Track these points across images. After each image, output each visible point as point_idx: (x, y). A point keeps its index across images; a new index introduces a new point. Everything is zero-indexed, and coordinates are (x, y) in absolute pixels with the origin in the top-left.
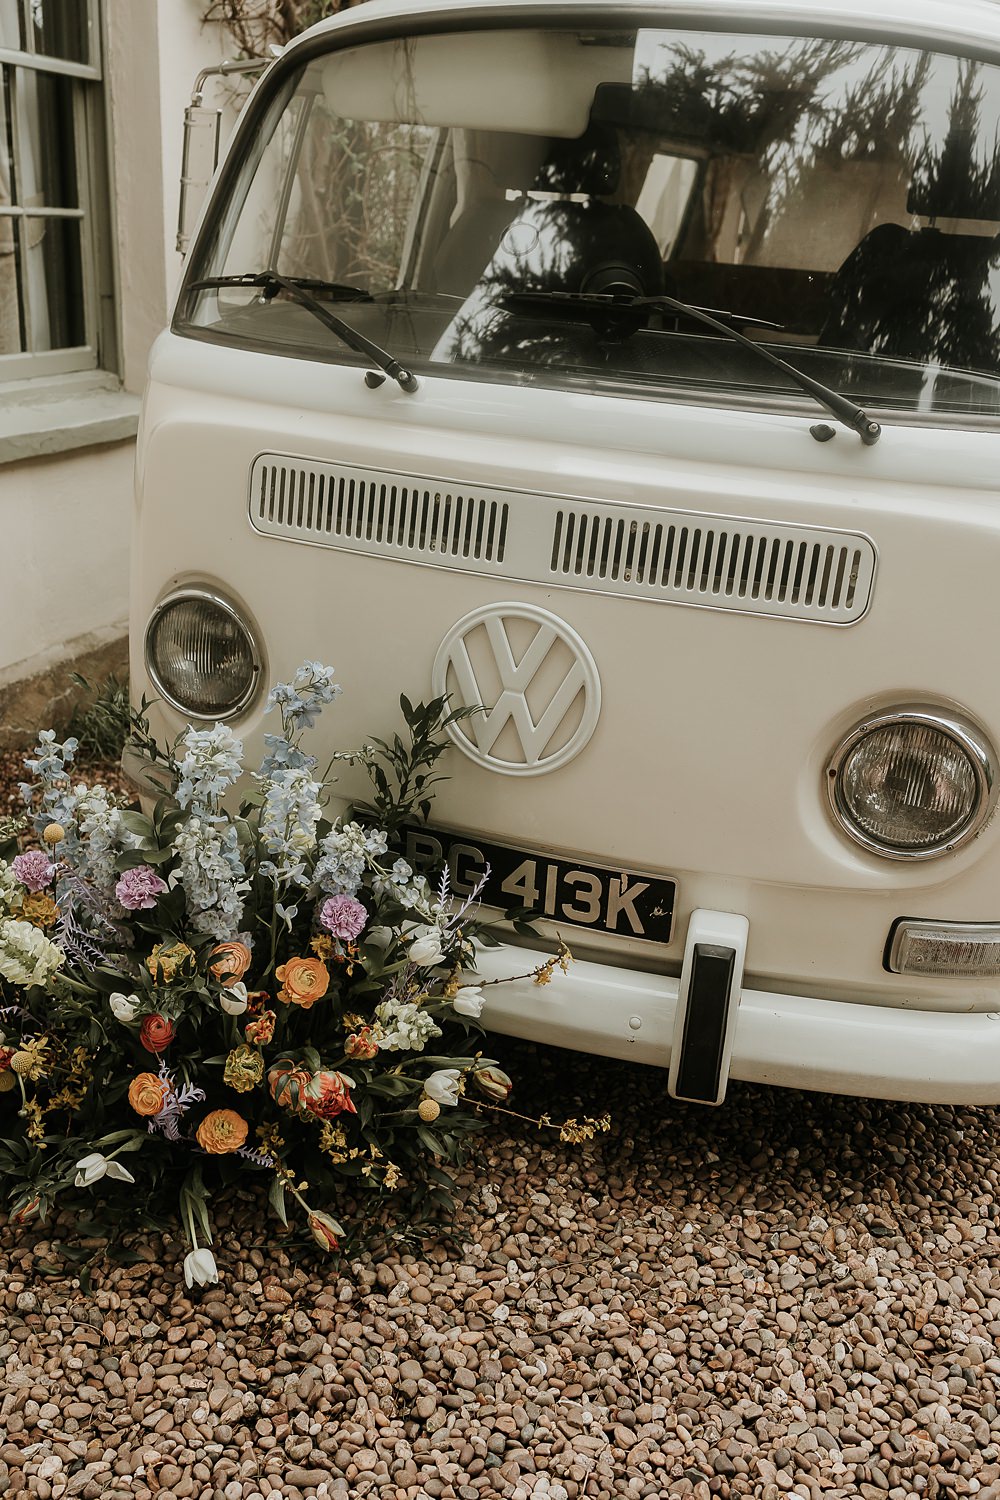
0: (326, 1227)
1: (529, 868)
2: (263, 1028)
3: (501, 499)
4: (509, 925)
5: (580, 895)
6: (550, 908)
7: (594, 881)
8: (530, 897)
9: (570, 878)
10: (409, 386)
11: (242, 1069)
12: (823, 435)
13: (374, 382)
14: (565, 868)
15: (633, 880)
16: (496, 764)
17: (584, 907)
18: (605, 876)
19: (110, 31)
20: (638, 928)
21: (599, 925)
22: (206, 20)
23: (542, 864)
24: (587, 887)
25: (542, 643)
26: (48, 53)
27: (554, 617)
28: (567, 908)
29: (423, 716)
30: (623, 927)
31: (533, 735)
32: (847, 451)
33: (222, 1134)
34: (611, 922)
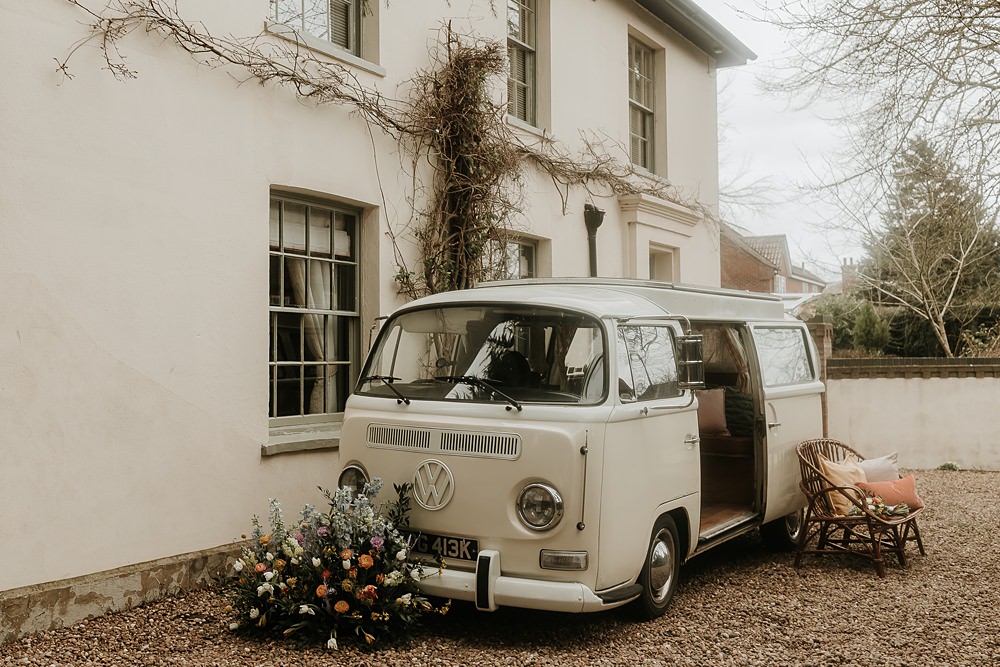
0: (370, 638)
1: (439, 539)
2: (354, 574)
3: (428, 430)
4: (434, 561)
5: (453, 548)
6: (445, 553)
7: (456, 542)
8: (440, 550)
9: (450, 542)
10: (408, 403)
11: (347, 584)
12: (508, 409)
13: (399, 402)
14: (448, 539)
15: (466, 541)
16: (429, 507)
17: (454, 551)
18: (459, 540)
19: (363, 300)
20: (469, 557)
21: (458, 557)
22: (399, 293)
23: (442, 538)
24: (454, 545)
25: (438, 470)
26: (342, 309)
27: (442, 463)
28: (450, 553)
29: (402, 490)
30: (465, 558)
31: (437, 497)
32: (514, 413)
33: (342, 606)
34: (462, 556)
